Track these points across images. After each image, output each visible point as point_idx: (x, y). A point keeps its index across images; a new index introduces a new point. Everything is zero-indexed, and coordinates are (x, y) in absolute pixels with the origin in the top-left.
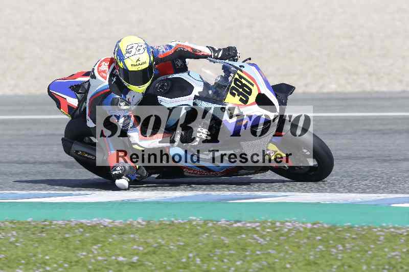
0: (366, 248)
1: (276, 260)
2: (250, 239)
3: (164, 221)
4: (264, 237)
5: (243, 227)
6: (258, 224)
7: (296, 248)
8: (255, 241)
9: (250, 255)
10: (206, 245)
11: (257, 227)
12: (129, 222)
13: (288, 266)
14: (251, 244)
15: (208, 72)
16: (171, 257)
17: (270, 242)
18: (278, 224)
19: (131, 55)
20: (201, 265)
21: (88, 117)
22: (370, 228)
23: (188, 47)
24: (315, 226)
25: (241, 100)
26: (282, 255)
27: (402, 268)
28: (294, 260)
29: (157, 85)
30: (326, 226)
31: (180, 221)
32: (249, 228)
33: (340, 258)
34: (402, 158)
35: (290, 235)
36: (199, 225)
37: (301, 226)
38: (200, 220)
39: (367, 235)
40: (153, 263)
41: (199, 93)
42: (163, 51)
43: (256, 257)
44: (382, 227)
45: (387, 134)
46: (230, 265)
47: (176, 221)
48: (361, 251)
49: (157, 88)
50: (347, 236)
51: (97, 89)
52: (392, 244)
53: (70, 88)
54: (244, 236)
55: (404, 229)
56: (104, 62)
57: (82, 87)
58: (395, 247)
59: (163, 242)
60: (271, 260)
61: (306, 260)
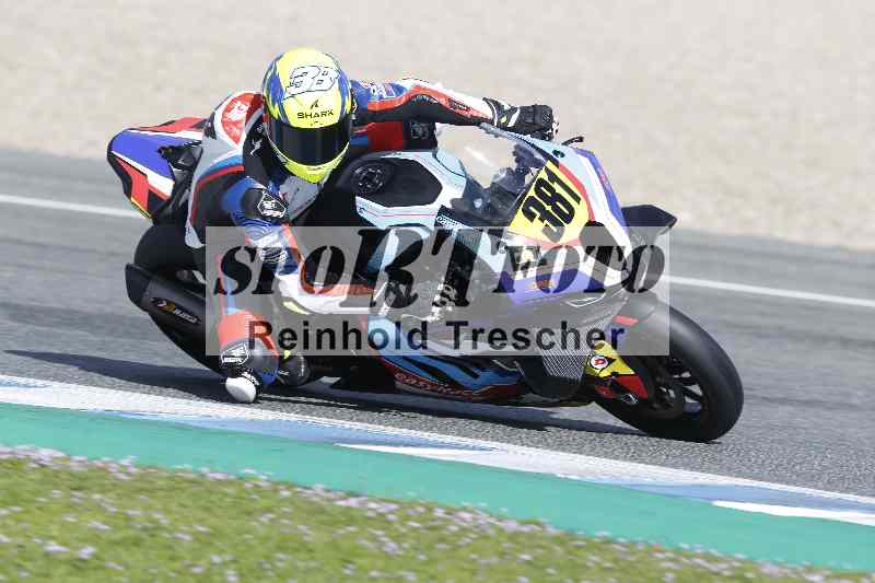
2: (366, 538)
3: (183, 471)
4: (400, 539)
5: (357, 510)
6: (394, 506)
7: (466, 575)
8: (378, 545)
9: (354, 577)
10: (263, 540)
11: (391, 512)
12: (98, 463)
14: (366, 552)
15: (479, 156)
16: (173, 559)
17: (412, 553)
18: (439, 513)
21: (189, 224)
22: (650, 550)
24: (524, 529)
29: (358, 171)
30: (551, 531)
31: (219, 475)
32: (370, 513)
34: (780, 396)
35: (461, 543)
36: (257, 492)
37: (491, 524)
38: (264, 481)
39: (640, 566)
40: (127, 567)
41: (453, 201)
44: (678, 551)
45: (767, 336)
47: (210, 476)
49: (358, 177)
50: (592, 561)
51: (216, 161)
53: (160, 151)
55: (725, 562)
56: (239, 103)
57: (186, 153)
59: (164, 521)
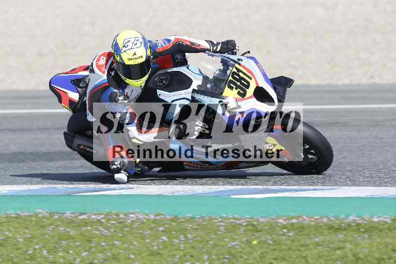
0: (208, 238)
1: (121, 251)
2: (95, 230)
3: (11, 214)
4: (109, 229)
5: (88, 219)
7: (140, 239)
8: (100, 232)
9: (95, 247)
10: (53, 237)
11: (102, 219)
13: (132, 256)
14: (97, 236)
16: (18, 249)
17: (115, 234)
18: (122, 216)
19: (127, 49)
20: (47, 256)
21: (88, 112)
22: (211, 219)
23: (186, 41)
24: (158, 218)
25: (239, 93)
26: (125, 246)
27: (241, 257)
28: (137, 250)
30: (168, 217)
31: (26, 213)
32: (94, 220)
33: (182, 248)
35: (133, 227)
36: (44, 218)
37: (144, 218)
38: (45, 213)
39: (208, 225)
41: (198, 86)
42: (161, 45)
43: (100, 248)
44: (222, 218)
46: (75, 256)
47: (22, 214)
48: (202, 241)
50: (189, 227)
52: (232, 234)
53: (71, 82)
54: (89, 228)
55: (243, 219)
56: (102, 57)
57: (83, 81)
58: (236, 237)
59: (10, 235)
60: (115, 251)
61: (149, 250)
